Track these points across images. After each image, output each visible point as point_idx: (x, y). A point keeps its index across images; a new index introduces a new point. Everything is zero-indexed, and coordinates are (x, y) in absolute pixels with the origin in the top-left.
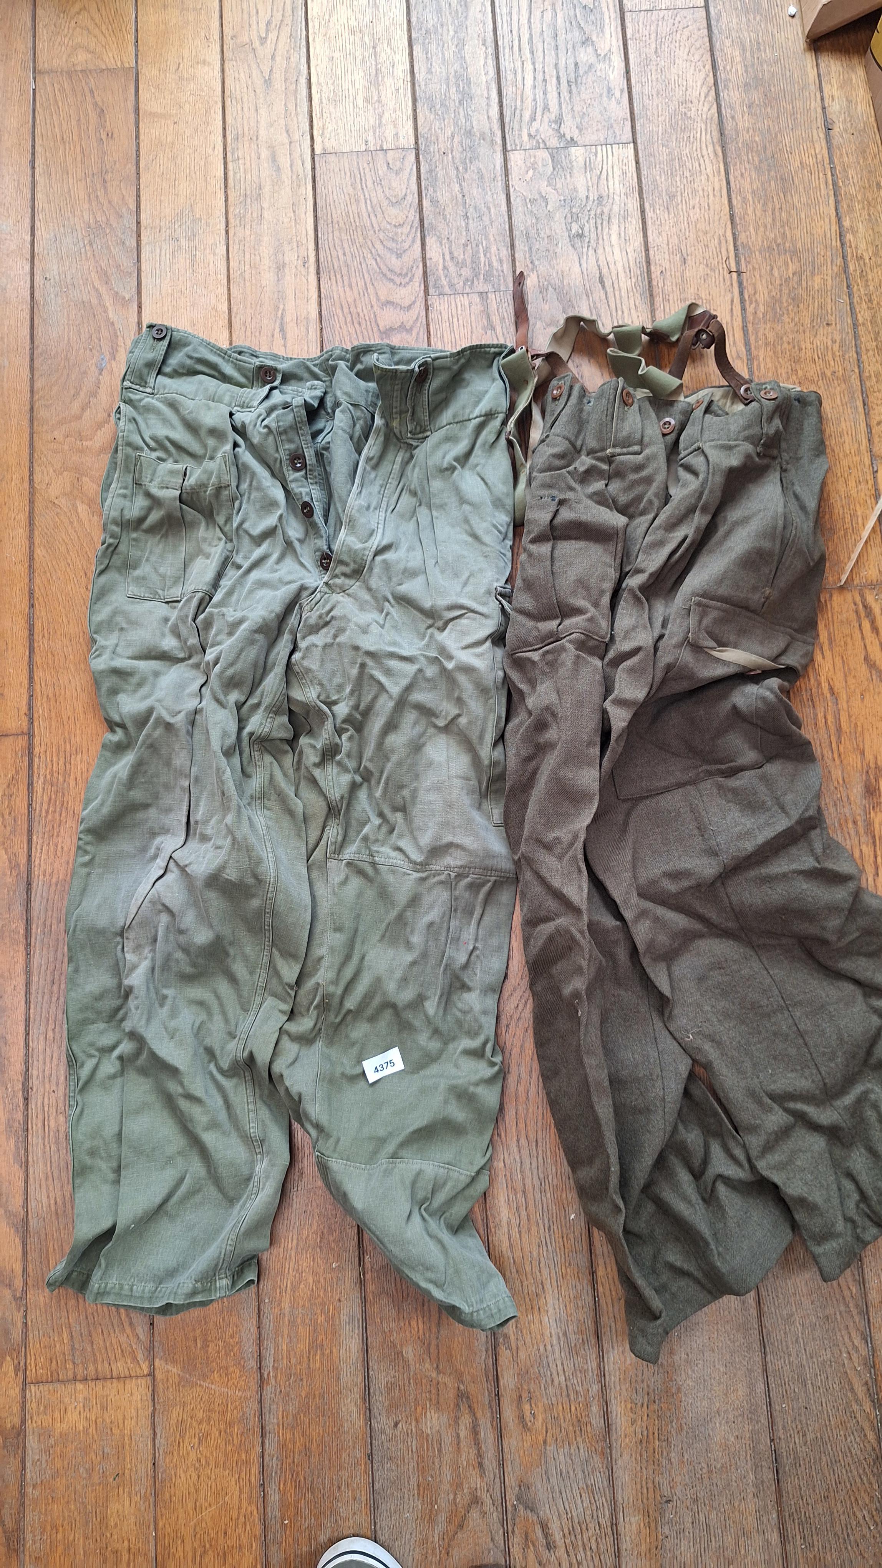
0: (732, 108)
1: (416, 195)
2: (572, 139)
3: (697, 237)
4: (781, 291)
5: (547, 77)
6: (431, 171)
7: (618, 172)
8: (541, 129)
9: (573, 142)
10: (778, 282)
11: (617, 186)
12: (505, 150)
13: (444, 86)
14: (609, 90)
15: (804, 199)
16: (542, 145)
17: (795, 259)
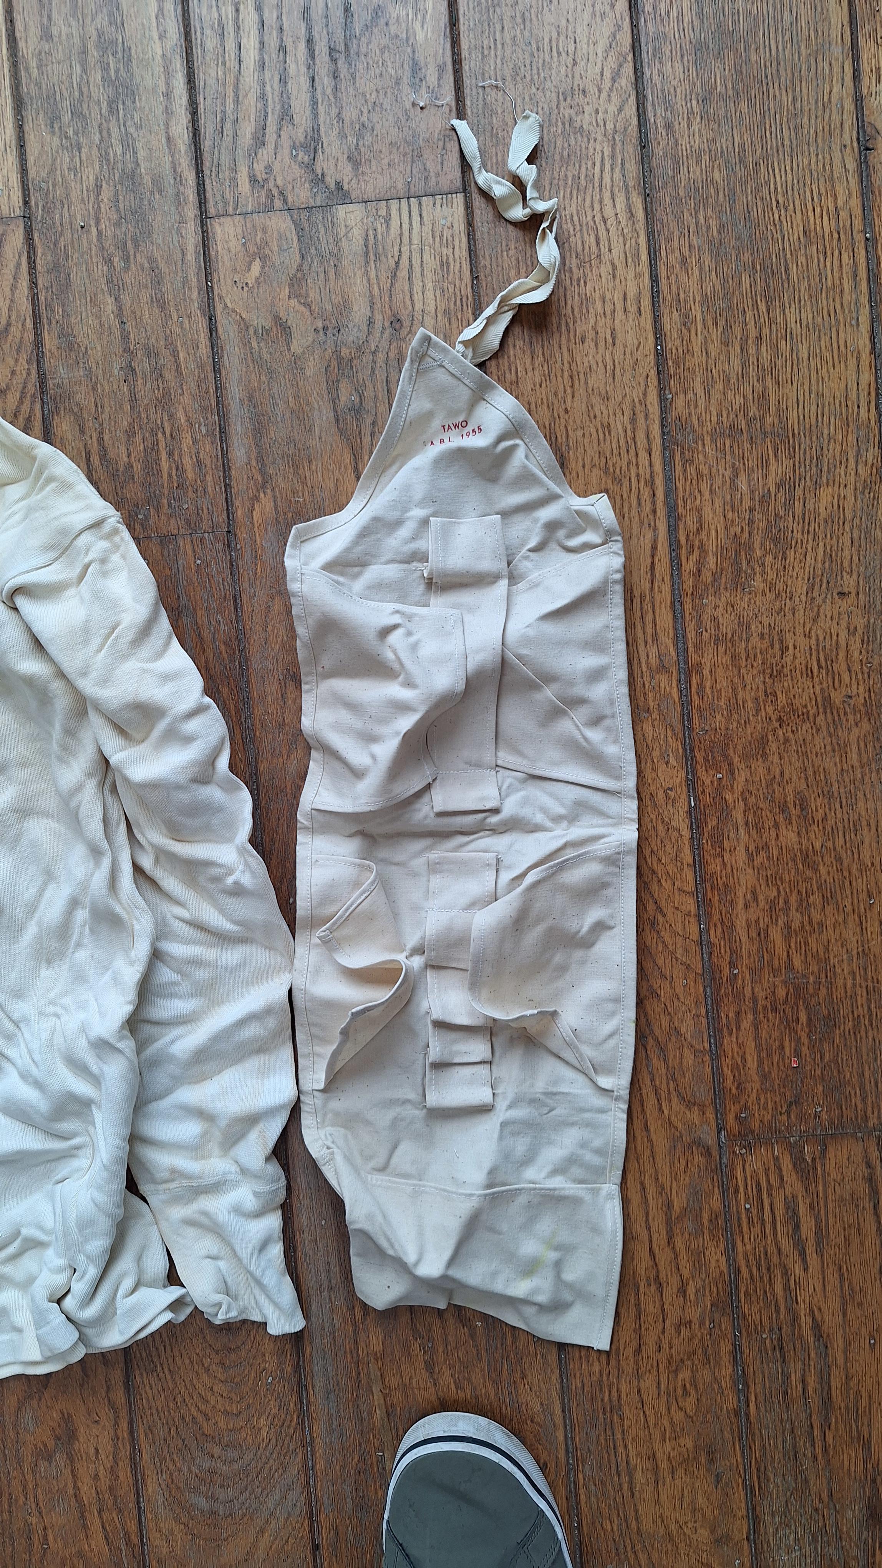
0: (668, 106)
1: (29, 324)
2: (339, 186)
3: (590, 407)
4: (751, 522)
5: (288, 42)
6: (56, 268)
7: (431, 262)
8: (276, 167)
9: (341, 195)
10: (746, 504)
11: (430, 295)
12: (204, 216)
13: (78, 69)
14: (416, 68)
15: (807, 315)
16: (278, 204)
17: (783, 454)
